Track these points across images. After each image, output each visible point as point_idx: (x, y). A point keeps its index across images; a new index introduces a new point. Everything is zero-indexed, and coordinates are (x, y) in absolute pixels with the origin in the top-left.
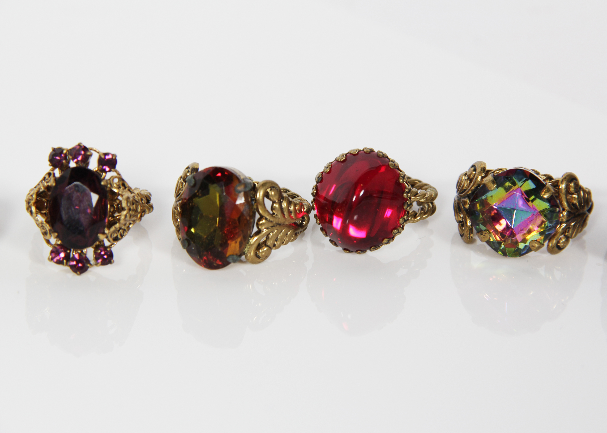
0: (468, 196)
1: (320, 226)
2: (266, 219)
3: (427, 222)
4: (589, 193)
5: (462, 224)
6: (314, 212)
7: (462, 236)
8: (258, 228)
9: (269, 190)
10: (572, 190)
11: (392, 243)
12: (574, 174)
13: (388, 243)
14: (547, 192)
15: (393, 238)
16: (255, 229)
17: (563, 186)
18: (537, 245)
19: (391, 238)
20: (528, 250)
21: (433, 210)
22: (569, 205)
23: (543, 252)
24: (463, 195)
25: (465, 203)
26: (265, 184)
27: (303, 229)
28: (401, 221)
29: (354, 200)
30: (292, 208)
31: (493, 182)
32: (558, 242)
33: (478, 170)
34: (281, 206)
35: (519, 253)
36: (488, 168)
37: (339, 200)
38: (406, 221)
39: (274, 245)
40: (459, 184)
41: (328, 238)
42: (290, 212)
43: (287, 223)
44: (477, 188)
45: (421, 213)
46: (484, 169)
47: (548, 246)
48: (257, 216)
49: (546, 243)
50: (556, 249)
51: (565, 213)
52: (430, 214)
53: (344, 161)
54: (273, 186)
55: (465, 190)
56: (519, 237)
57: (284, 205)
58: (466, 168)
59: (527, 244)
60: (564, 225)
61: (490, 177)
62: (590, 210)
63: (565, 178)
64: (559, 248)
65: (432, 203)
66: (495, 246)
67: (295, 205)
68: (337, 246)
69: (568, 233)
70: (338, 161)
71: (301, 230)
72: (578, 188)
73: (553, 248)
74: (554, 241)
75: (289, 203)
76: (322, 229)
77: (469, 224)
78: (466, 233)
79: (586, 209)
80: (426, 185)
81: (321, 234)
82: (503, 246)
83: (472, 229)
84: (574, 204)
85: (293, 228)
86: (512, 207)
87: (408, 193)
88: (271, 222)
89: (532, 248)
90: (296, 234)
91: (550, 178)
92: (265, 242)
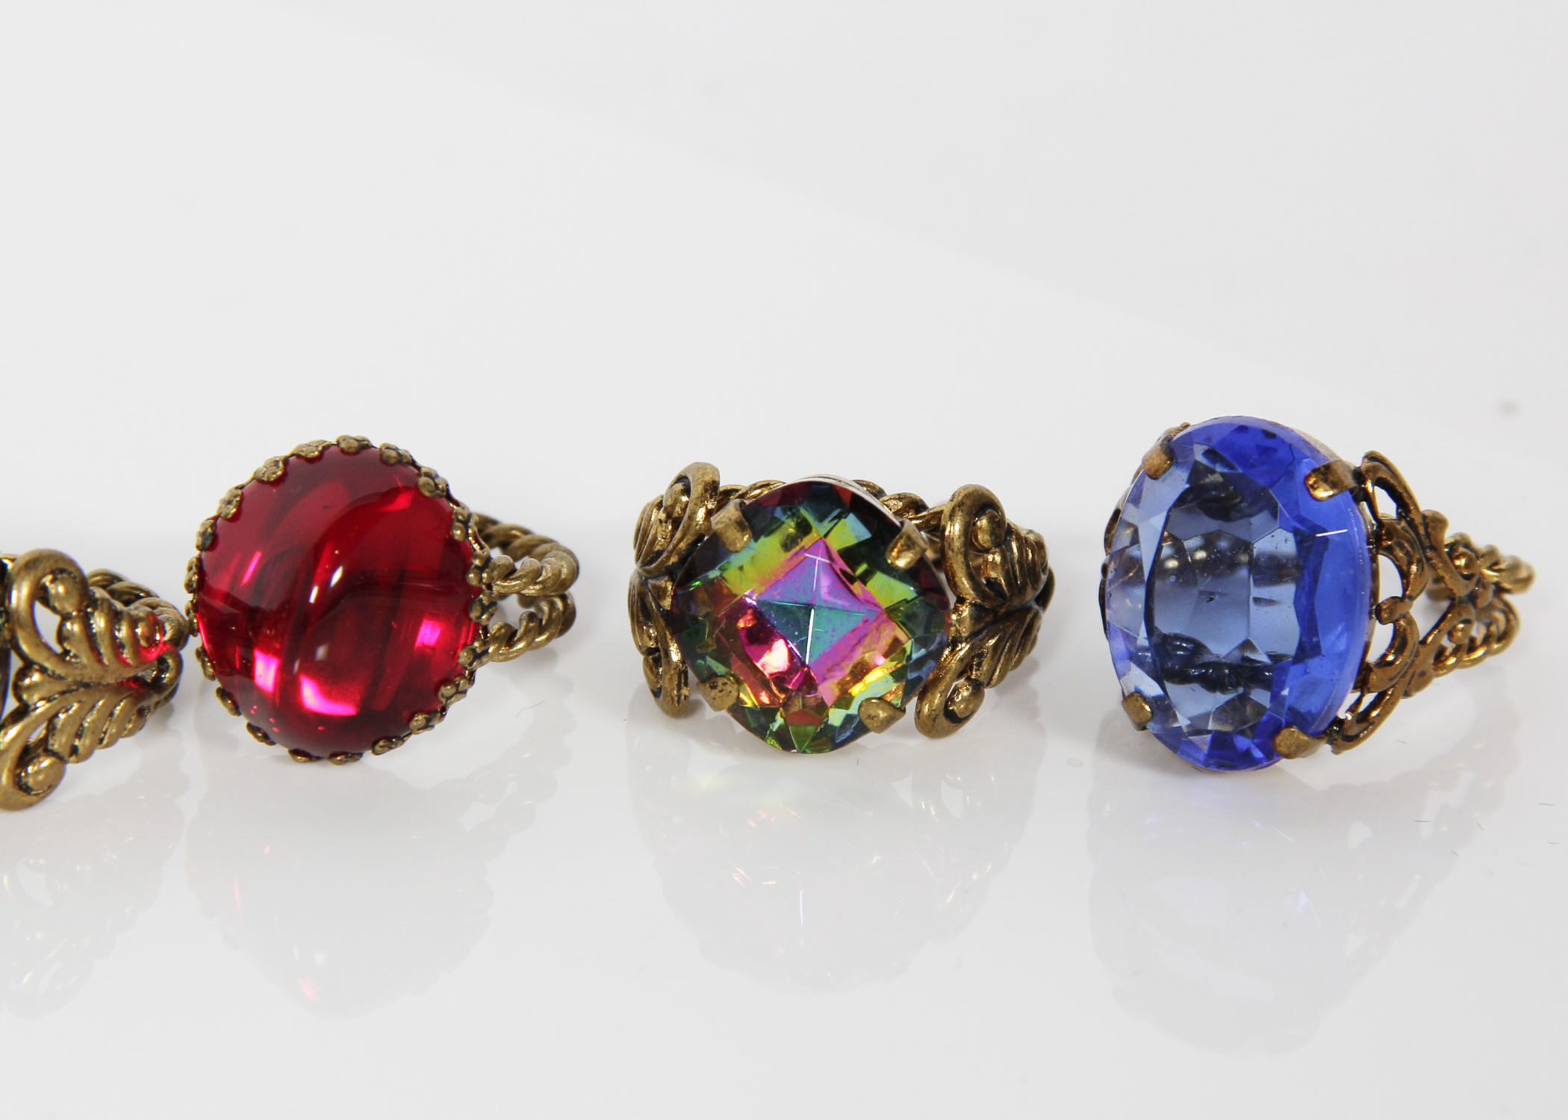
0: (670, 572)
1: (217, 684)
2: (43, 670)
3: (553, 656)
4: (1039, 546)
5: (655, 657)
6: (196, 642)
7: (656, 693)
8: (19, 698)
9: (47, 580)
10: (983, 538)
11: (439, 727)
12: (988, 490)
13: (427, 726)
14: (905, 548)
15: (444, 709)
16: (11, 704)
17: (954, 529)
18: (882, 714)
19: (435, 712)
20: (856, 728)
21: (566, 619)
22: (976, 585)
23: (905, 733)
24: (656, 567)
25: (660, 593)
26: (34, 563)
27: (162, 697)
28: (464, 657)
29: (313, 599)
30: (123, 633)
31: (741, 526)
32: (950, 700)
33: (697, 490)
34: (87, 626)
35: (828, 740)
36: (724, 484)
37: (268, 602)
38: (478, 656)
39: (74, 750)
40: (642, 535)
41: (242, 721)
42: (117, 646)
43: (110, 679)
44: (694, 544)
45: (527, 631)
46: (712, 488)
47: (918, 712)
48: (16, 663)
49: (912, 705)
50: (943, 721)
51: (966, 611)
52: (558, 631)
53: (280, 480)
54: (61, 567)
55: (659, 553)
56: (828, 690)
57: (99, 623)
58: (660, 486)
59: (853, 710)
60: (964, 648)
61: (731, 511)
62: (1044, 598)
63: (960, 505)
64: (955, 720)
65: (564, 598)
66: (757, 722)
67: (134, 623)
68: (272, 743)
69: (976, 670)
70: (260, 481)
71: (155, 698)
72: (1003, 532)
73: (934, 719)
74: (937, 699)
75: (115, 618)
76: (223, 694)
77: (675, 656)
78: (668, 683)
79: (1030, 595)
80: (545, 541)
81: (219, 709)
82: (779, 721)
83: (686, 673)
84: (992, 583)
85: (130, 696)
86: (804, 599)
87: (480, 570)
88: (60, 678)
89: (868, 722)
90: (141, 713)
91: (915, 505)
92: (44, 742)
